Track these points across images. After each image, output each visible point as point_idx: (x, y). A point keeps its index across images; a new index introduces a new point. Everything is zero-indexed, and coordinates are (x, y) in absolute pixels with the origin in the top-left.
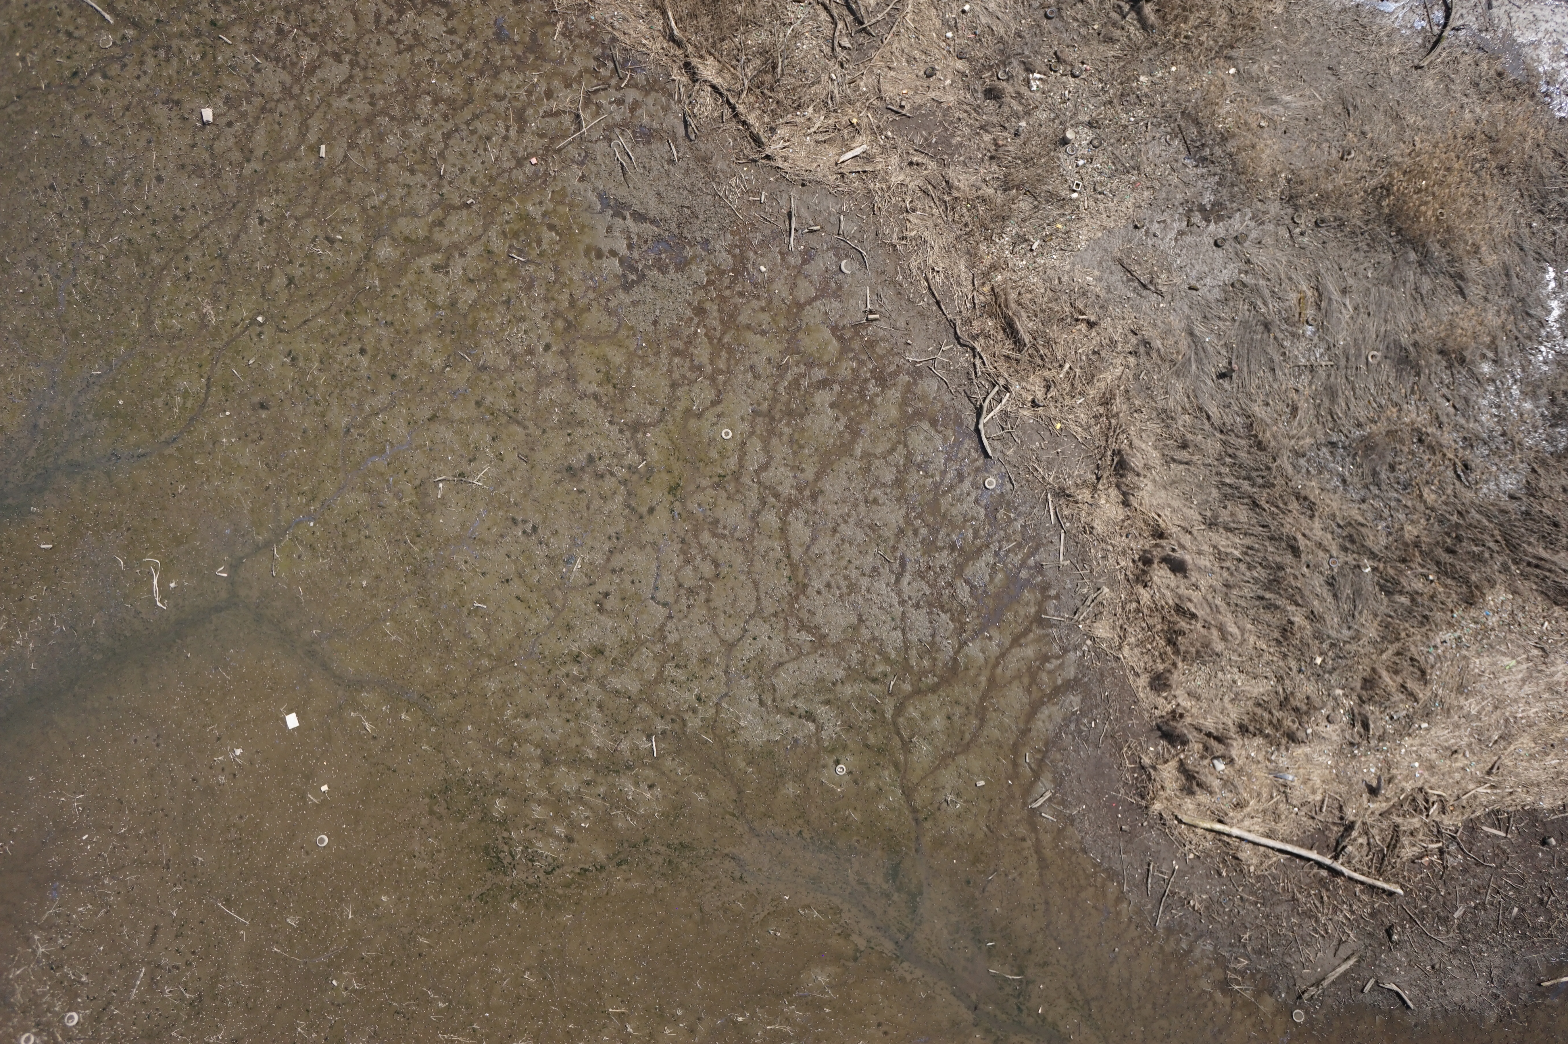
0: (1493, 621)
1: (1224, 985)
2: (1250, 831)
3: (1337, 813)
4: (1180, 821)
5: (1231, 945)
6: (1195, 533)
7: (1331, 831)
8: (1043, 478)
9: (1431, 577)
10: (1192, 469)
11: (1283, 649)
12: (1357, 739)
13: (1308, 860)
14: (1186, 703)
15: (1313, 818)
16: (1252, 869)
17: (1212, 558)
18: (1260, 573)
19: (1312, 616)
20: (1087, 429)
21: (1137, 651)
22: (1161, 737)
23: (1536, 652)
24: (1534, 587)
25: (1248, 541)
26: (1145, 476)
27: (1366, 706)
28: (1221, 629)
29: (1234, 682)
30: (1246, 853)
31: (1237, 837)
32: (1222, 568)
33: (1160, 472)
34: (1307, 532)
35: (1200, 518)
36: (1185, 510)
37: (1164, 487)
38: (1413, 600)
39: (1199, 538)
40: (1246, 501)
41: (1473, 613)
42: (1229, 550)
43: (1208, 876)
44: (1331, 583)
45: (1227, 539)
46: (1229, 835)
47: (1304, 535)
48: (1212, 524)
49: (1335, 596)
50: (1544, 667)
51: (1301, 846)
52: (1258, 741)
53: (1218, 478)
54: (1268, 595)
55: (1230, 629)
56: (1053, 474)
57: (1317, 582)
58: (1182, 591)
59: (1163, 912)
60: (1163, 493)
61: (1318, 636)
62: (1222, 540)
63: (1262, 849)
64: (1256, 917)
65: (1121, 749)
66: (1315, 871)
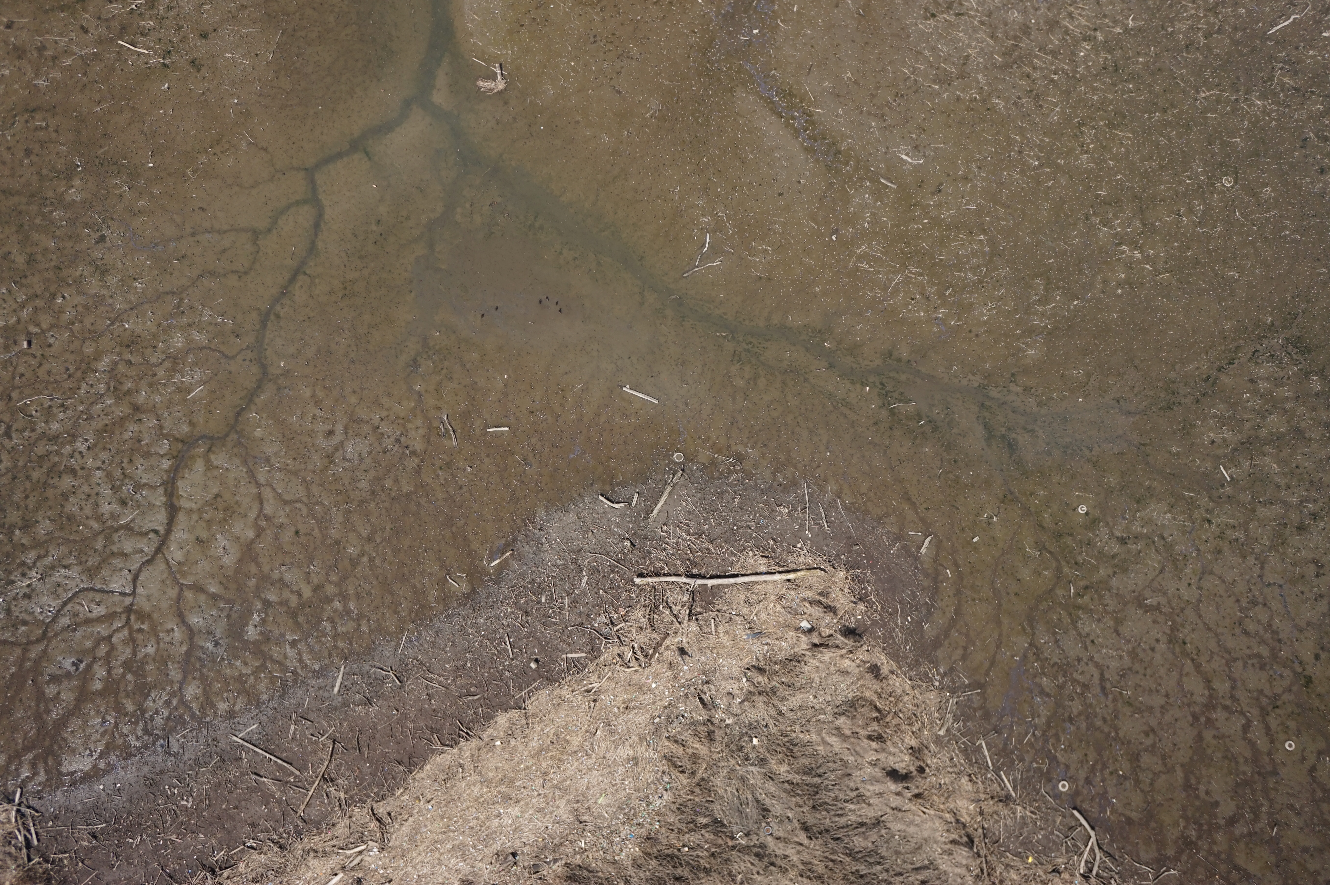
0: (625, 832)
2: (765, 582)
3: (701, 622)
4: (820, 568)
5: (746, 489)
6: (888, 810)
7: (701, 607)
8: (1025, 808)
9: (686, 849)
10: (910, 866)
11: (786, 739)
12: (705, 688)
13: (712, 577)
14: (847, 664)
15: (719, 611)
16: (751, 554)
17: (868, 794)
18: (825, 796)
19: (770, 776)
20: (1007, 866)
21: (899, 691)
22: (855, 629)
23: (585, 818)
24: (600, 874)
25: (843, 821)
26: (945, 843)
27: (706, 718)
28: (844, 738)
29: (815, 697)
30: (762, 564)
31: (774, 573)
32: (857, 789)
33: (935, 851)
34: (801, 848)
35: (889, 825)
36: (904, 827)
37: (926, 840)
38: (695, 824)
39: (884, 808)
40: (859, 856)
41: (643, 832)
42: (858, 806)
43: (781, 535)
44: (765, 811)
45: (860, 816)
46: (780, 572)
47: (801, 844)
48: (878, 823)
49: (758, 801)
50: (576, 807)
51: (719, 585)
52: (781, 656)
53: (887, 866)
54: (817, 780)
55: (834, 739)
56: (1019, 815)
57: (777, 808)
58: (882, 756)
59: (804, 495)
60: (926, 834)
61: (762, 762)
62: (868, 813)
63: (750, 572)
64: (734, 517)
65: (882, 608)
66: (703, 571)
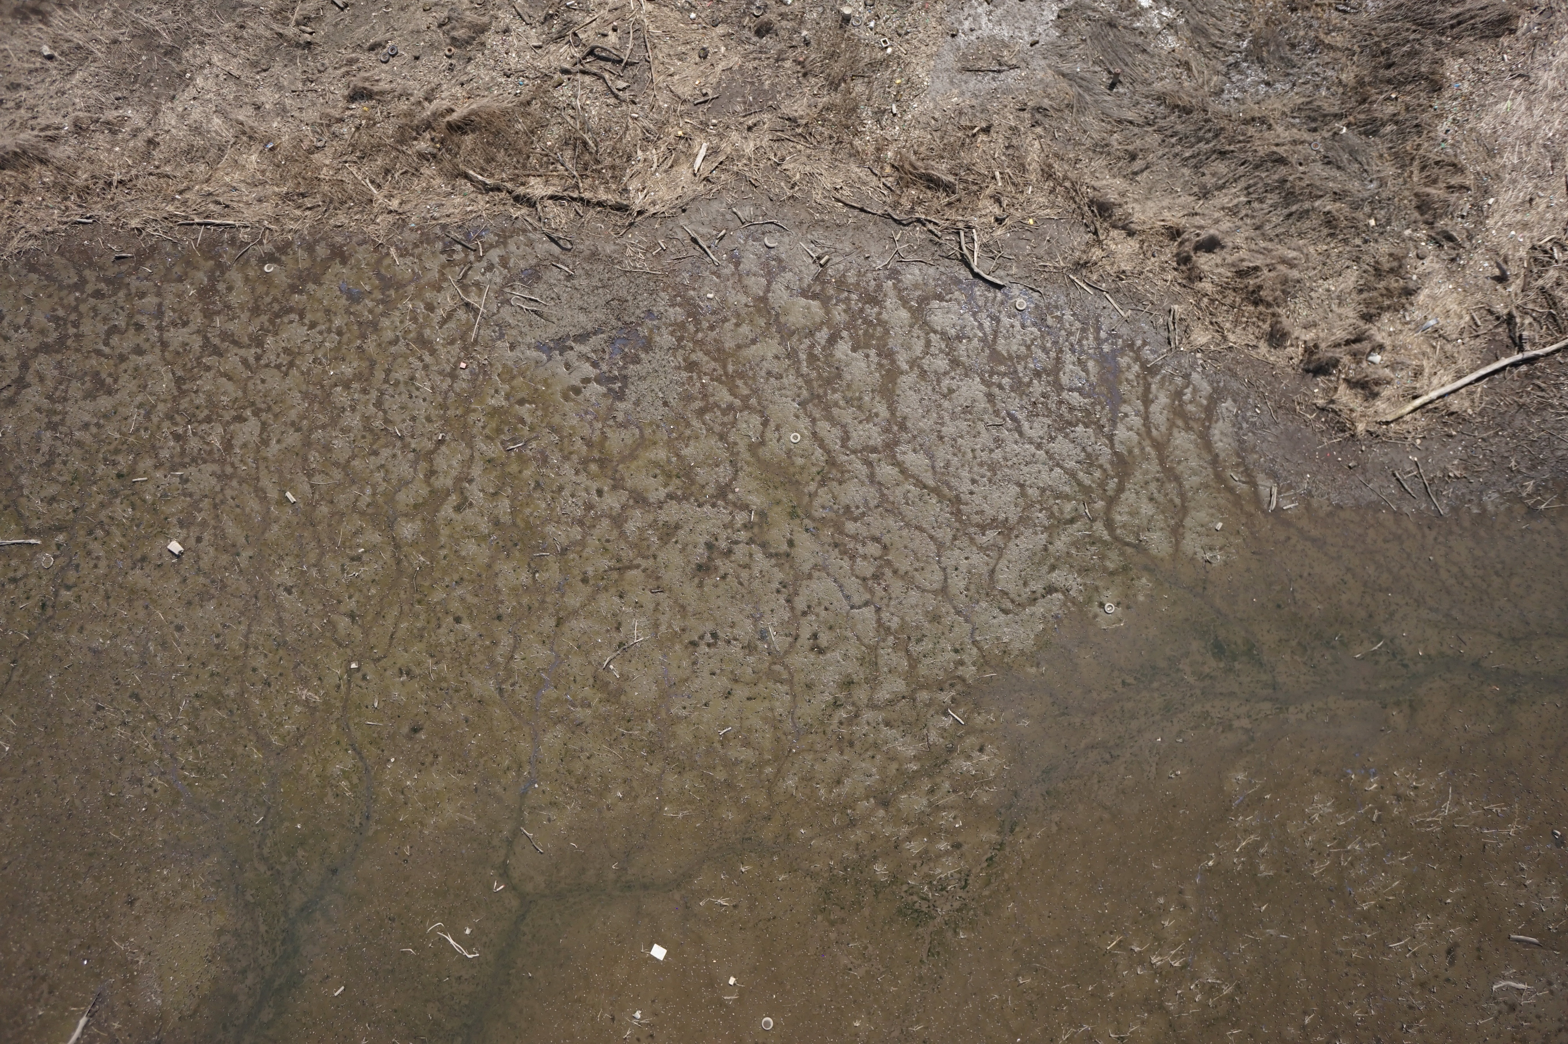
0: (1466, 87)
1: (1532, 512)
2: (1443, 385)
3: (1489, 317)
4: (1387, 423)
5: (1508, 480)
6: (1199, 211)
7: (1498, 334)
8: (1055, 268)
9: (1393, 96)
10: (1154, 169)
11: (1340, 237)
12: (1454, 253)
13: (1503, 368)
14: (1309, 336)
15: (1478, 336)
16: (1470, 411)
17: (1228, 218)
18: (1272, 198)
19: (1337, 196)
20: (1053, 205)
21: (1238, 330)
22: (1315, 376)
23: (1517, 82)
24: (1472, 39)
25: (1242, 184)
26: (1126, 203)
27: (1436, 225)
28: (1284, 261)
29: (1328, 290)
30: (1455, 404)
31: (1439, 398)
32: (1242, 219)
33: (1134, 191)
34: (1277, 141)
35: (1193, 198)
36: (1178, 201)
37: (1147, 199)
38: (1396, 123)
39: (1206, 212)
40: (1213, 157)
41: (1447, 94)
42: (1235, 201)
43: (1444, 445)
44: (1328, 162)
45: (1226, 195)
46: (1431, 402)
47: (1277, 145)
48: (1205, 194)
49: (1339, 168)
50: (1533, 87)
51: (1489, 364)
52: (1386, 317)
53: (1178, 159)
54: (1294, 208)
55: (1290, 256)
56: (1059, 258)
57: (1318, 168)
58: (1229, 259)
59: (1438, 500)
60: (1150, 204)
61: (1356, 206)
62: (1224, 199)
63: (1463, 391)
64: (1507, 443)
65: (1295, 410)
66: (1516, 372)
